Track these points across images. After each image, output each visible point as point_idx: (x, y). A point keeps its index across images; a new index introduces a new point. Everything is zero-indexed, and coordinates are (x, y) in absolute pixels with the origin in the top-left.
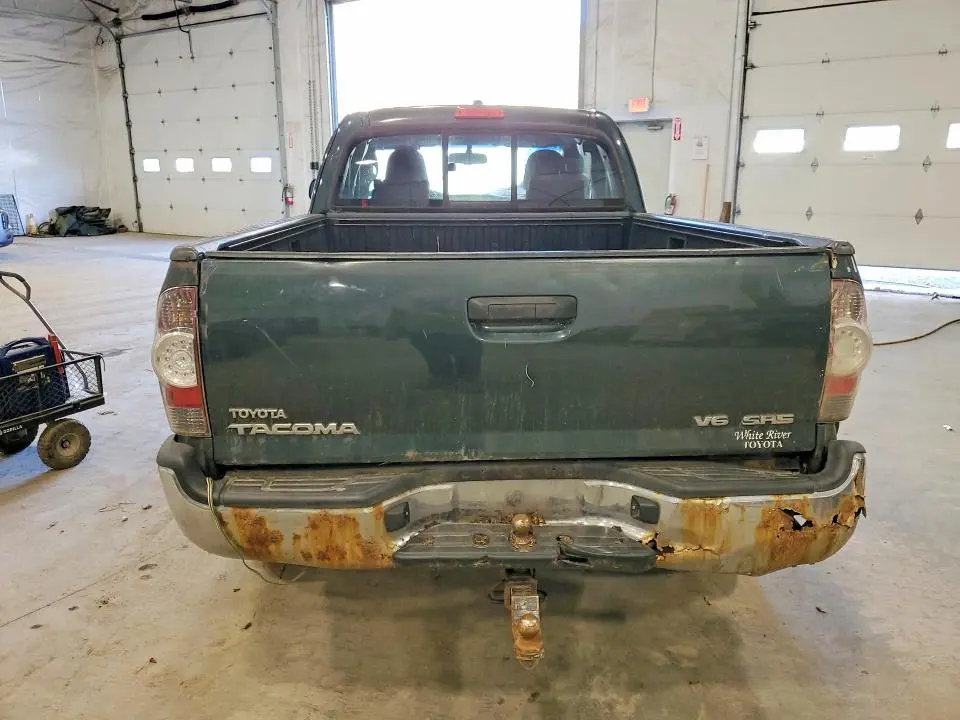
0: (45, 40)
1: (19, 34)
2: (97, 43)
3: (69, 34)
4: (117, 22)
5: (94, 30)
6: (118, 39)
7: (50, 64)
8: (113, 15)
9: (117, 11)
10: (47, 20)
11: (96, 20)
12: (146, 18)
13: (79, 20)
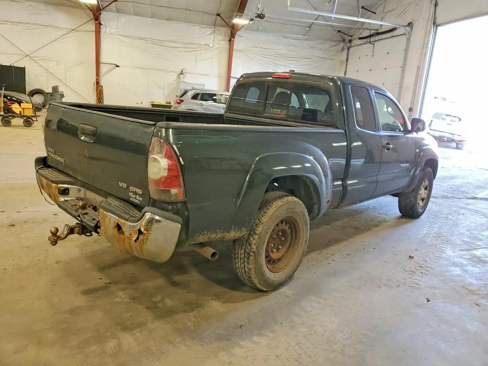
0: (321, 50)
1: (312, 47)
2: (342, 51)
3: (331, 47)
4: (350, 41)
5: (342, 45)
6: (349, 49)
7: (321, 59)
8: (350, 38)
9: (351, 36)
10: (323, 41)
11: (344, 40)
12: (360, 38)
13: (335, 41)
